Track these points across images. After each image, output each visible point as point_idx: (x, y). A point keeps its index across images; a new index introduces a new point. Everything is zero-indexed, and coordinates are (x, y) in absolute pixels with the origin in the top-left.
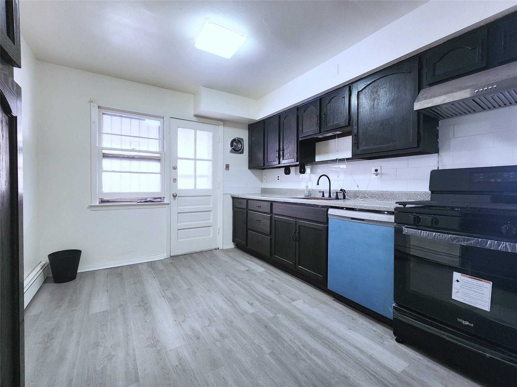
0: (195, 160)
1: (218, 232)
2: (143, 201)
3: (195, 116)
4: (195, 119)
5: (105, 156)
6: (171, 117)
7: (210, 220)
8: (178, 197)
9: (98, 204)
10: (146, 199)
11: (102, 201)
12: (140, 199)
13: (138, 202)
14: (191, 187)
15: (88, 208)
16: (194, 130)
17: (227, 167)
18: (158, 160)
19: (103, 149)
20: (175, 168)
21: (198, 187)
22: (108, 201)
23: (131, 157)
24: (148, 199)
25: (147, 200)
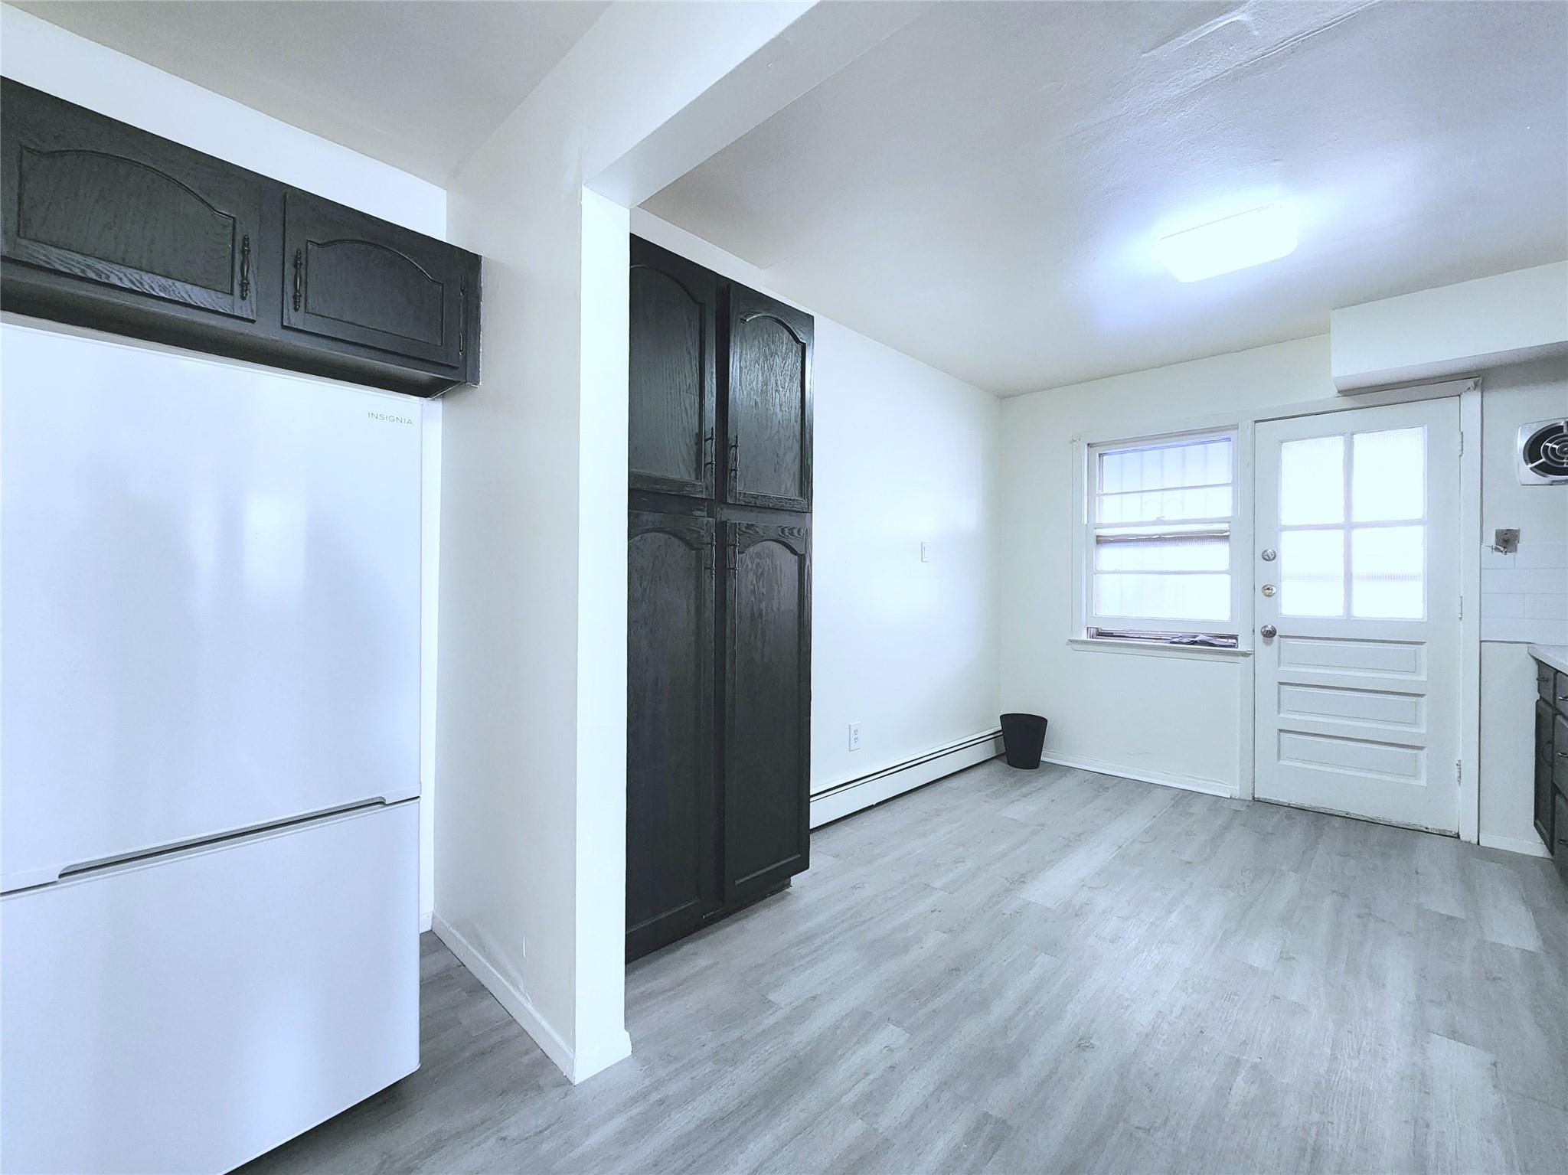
0: (1348, 526)
1: (1457, 775)
2: (1185, 640)
3: (1345, 392)
4: (1345, 402)
5: (1100, 541)
6: (1256, 422)
7: (1415, 723)
8: (1281, 636)
9: (1084, 637)
10: (1195, 637)
11: (1100, 634)
12: (1180, 635)
13: (1172, 643)
14: (1336, 611)
15: (1067, 644)
16: (1342, 434)
17: (1507, 540)
18: (1221, 537)
19: (1096, 528)
20: (1270, 557)
21: (1360, 611)
22: (1111, 635)
23: (1154, 537)
24: (1201, 635)
25: (1196, 639)
